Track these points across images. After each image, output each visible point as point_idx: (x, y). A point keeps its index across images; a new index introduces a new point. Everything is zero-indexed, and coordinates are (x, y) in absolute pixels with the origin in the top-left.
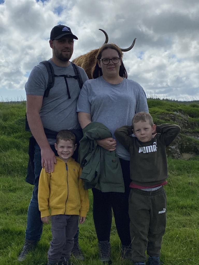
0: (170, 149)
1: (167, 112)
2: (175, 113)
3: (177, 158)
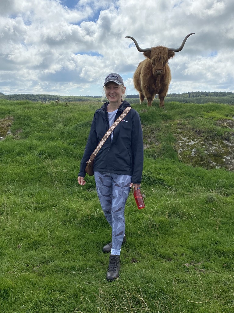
0: (224, 160)
1: (225, 117)
3: (231, 170)
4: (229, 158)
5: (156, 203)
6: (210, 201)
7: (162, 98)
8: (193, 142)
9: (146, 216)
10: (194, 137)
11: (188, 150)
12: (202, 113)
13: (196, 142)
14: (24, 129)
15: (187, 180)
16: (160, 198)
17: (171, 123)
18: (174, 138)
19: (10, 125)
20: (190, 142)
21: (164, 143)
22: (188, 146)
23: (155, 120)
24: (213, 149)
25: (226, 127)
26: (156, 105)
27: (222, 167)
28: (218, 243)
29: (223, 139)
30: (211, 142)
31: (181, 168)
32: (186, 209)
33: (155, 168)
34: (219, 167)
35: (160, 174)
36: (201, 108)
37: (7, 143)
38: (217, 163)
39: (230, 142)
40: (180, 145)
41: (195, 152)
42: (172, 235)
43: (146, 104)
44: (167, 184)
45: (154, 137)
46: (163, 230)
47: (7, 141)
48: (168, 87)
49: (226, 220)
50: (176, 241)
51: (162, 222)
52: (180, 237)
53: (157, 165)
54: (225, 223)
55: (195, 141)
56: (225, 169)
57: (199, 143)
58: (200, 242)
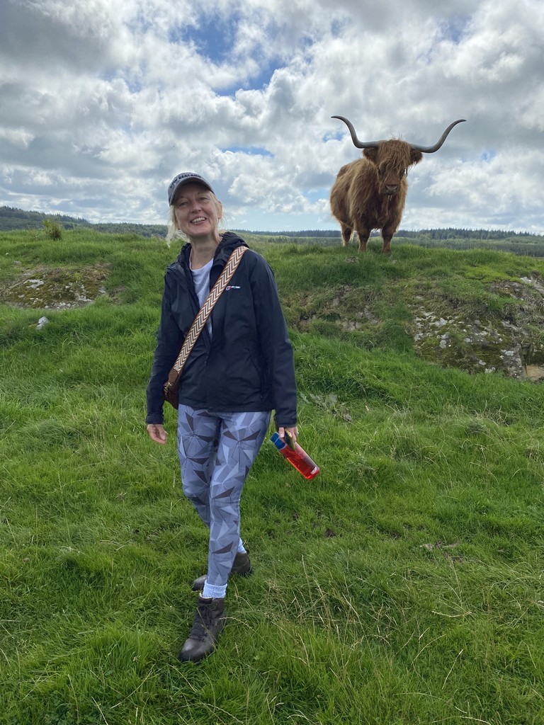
0: (501, 357)
1: (505, 277)
2: (524, 279)
3: (513, 375)
4: (510, 353)
5: (371, 432)
6: (474, 431)
7: (387, 236)
8: (443, 322)
9: (352, 454)
10: (445, 312)
11: (435, 336)
12: (461, 267)
13: (450, 322)
14: (129, 286)
15: (430, 392)
16: (379, 422)
17: (404, 283)
18: (408, 312)
19: (103, 278)
20: (439, 320)
21: (388, 320)
22: (434, 327)
23: (373, 278)
24: (482, 336)
25: (508, 296)
26: (375, 248)
27: (496, 370)
28: (488, 509)
29: (500, 316)
30: (477, 322)
31: (418, 368)
32: (428, 444)
33: (371, 367)
34: (491, 370)
35: (379, 377)
36: (461, 257)
37: (99, 311)
38: (488, 362)
39: (515, 325)
40: (418, 326)
41: (446, 339)
42: (401, 491)
43: (355, 247)
44: (392, 397)
45: (369, 310)
46: (385, 482)
47: (98, 305)
48: (401, 216)
49: (504, 469)
50: (408, 501)
51: (382, 467)
52: (417, 495)
53: (374, 362)
54: (501, 473)
55: (448, 320)
56: (503, 373)
57: (454, 323)
58: (454, 507)
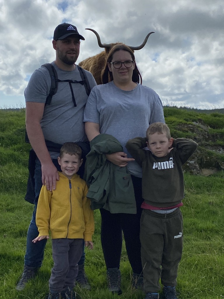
0: (188, 164)
1: (184, 122)
2: (194, 123)
3: (195, 174)
4: (192, 162)
27: (186, 172)
56: (190, 173)
